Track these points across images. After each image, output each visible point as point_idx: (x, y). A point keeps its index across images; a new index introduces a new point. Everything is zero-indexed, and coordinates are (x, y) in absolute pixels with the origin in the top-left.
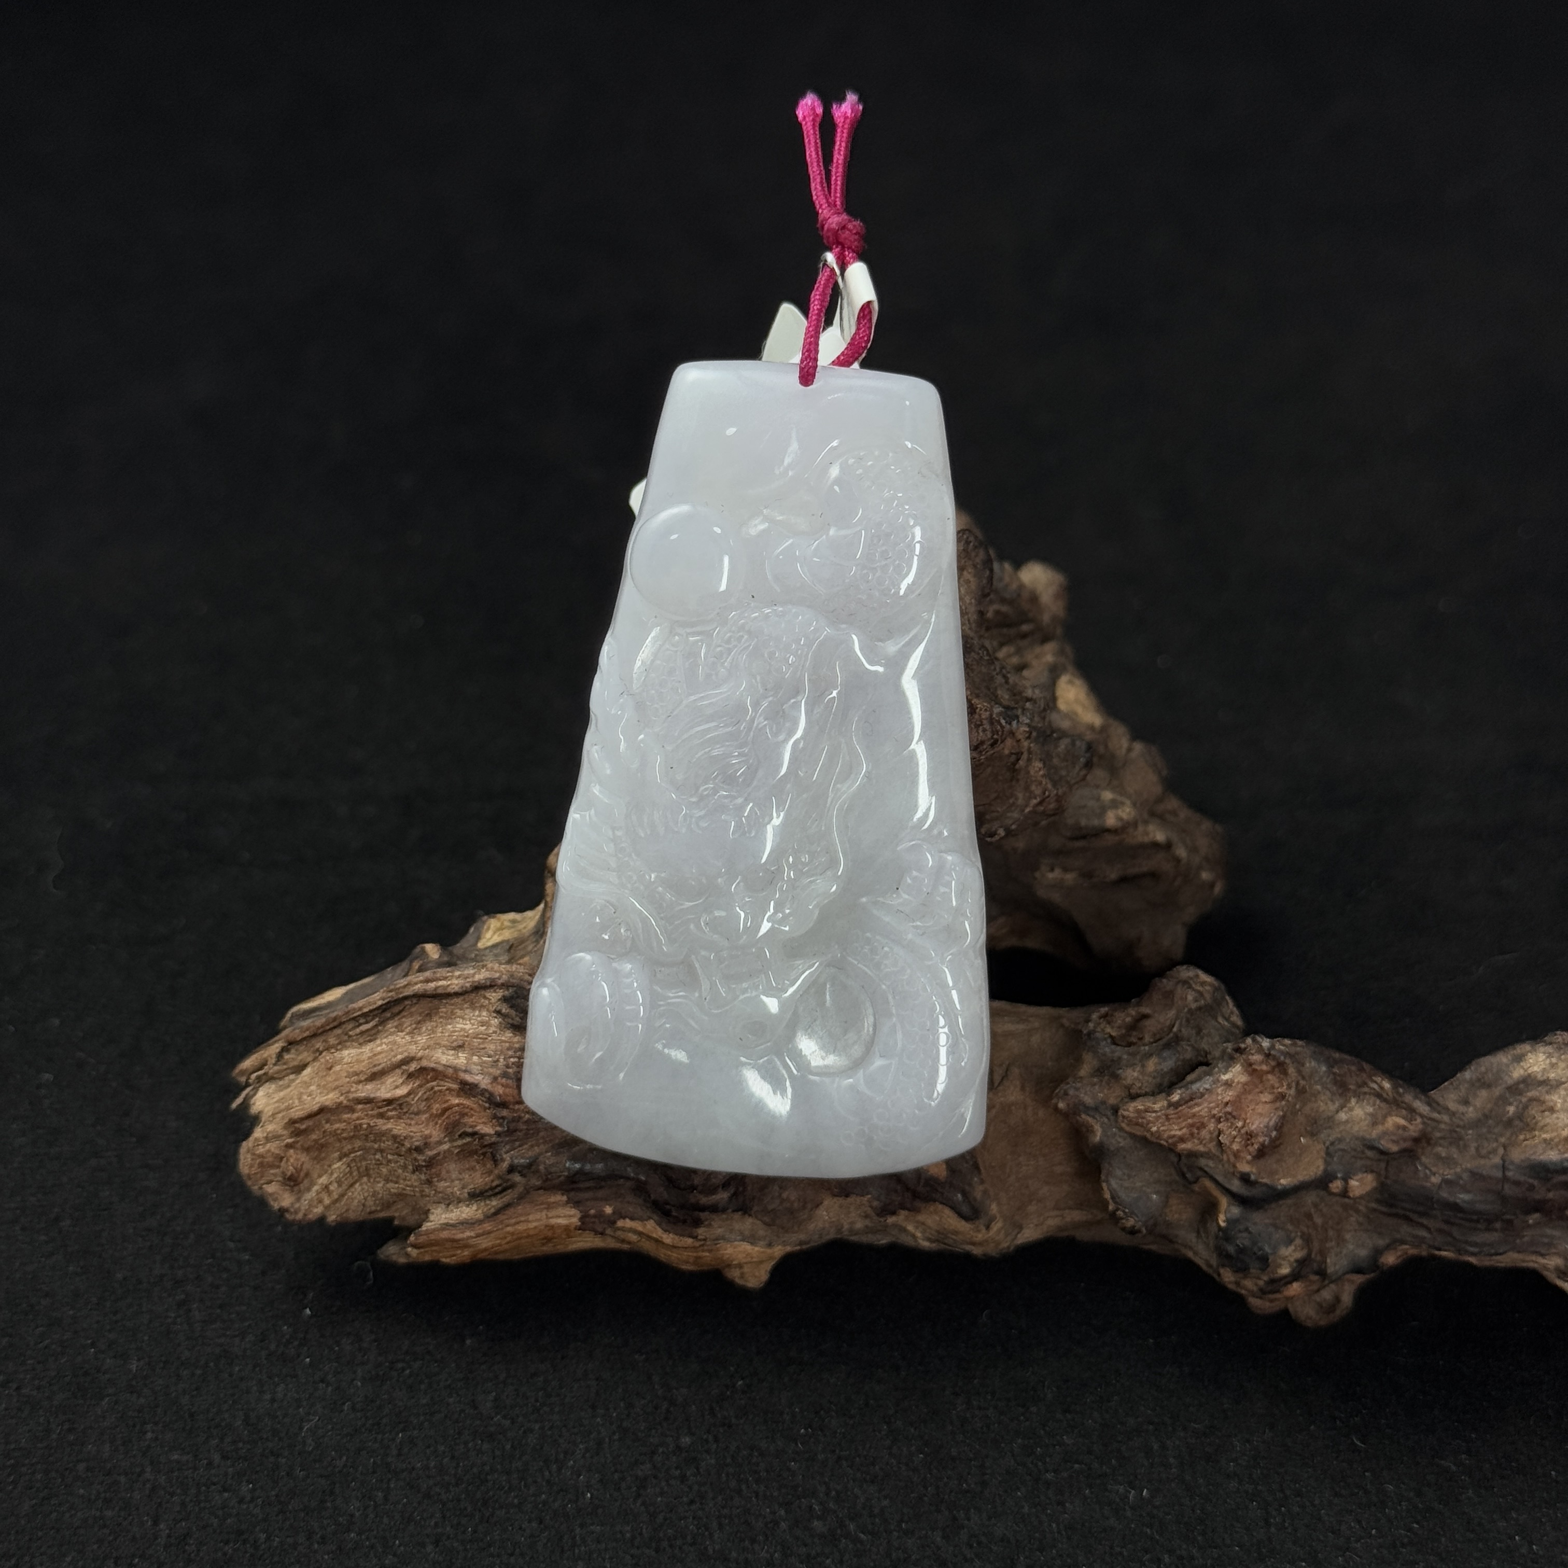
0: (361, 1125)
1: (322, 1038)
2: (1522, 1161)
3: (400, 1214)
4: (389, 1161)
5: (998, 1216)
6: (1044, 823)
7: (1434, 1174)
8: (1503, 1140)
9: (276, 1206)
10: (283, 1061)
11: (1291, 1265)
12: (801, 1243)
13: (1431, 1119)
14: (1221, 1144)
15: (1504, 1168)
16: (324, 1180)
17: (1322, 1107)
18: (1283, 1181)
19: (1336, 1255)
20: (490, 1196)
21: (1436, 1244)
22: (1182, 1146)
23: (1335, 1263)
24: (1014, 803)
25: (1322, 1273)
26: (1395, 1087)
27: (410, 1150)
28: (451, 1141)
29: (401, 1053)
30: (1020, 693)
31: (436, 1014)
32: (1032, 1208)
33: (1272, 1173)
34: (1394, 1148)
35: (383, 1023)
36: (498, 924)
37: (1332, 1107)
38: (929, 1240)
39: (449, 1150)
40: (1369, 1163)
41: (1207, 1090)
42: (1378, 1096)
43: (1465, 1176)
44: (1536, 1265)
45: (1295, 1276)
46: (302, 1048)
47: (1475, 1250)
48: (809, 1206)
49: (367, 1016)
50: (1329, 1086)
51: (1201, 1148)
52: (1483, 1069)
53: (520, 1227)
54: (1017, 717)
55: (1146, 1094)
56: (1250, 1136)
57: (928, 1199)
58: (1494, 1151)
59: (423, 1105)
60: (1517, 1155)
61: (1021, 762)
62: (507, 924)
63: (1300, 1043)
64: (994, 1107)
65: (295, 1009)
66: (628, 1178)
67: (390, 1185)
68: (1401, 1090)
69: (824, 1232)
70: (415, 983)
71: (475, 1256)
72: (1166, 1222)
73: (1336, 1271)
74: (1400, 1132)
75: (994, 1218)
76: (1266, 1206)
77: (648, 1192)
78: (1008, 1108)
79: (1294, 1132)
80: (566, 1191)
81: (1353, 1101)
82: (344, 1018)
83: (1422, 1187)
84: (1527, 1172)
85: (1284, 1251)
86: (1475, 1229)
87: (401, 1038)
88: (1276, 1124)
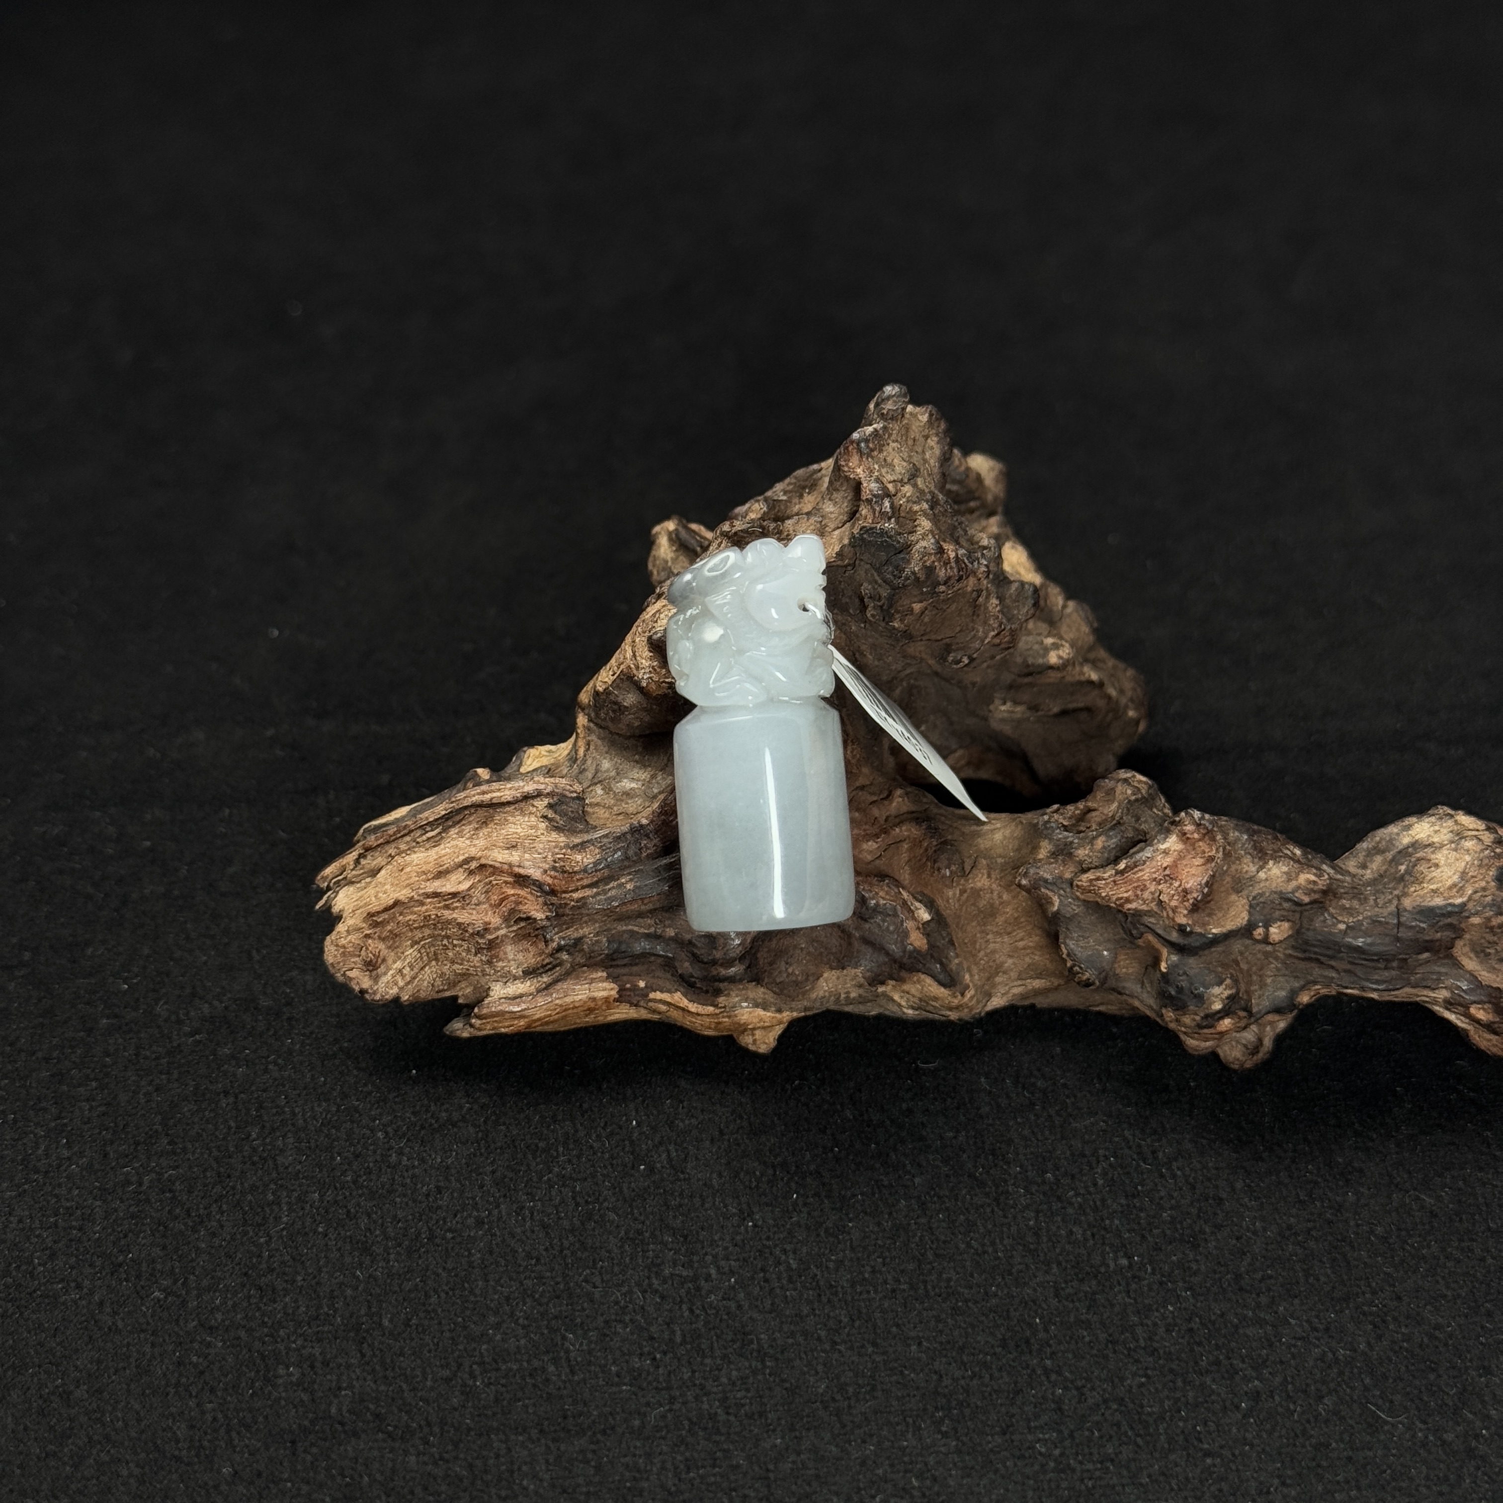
0: (430, 916)
1: (393, 845)
2: (1414, 908)
3: (464, 992)
4: (455, 946)
5: (971, 985)
6: (998, 657)
7: (1340, 922)
8: (1396, 892)
9: (357, 988)
10: (360, 867)
11: (1222, 1000)
12: (806, 1009)
13: (1335, 878)
14: (1160, 902)
15: (1398, 915)
16: (398, 965)
17: (1246, 868)
18: (1214, 931)
19: (1260, 997)
20: (541, 974)
21: (1343, 983)
22: (1129, 906)
23: (1259, 1003)
24: (975, 635)
25: (1247, 1009)
26: (1305, 854)
27: (472, 935)
28: (508, 927)
29: (463, 854)
30: (978, 543)
31: (493, 821)
32: (998, 979)
33: (1204, 925)
34: (1306, 899)
35: (445, 830)
36: (537, 754)
37: (1253, 869)
38: (913, 1008)
39: (506, 936)
40: (1285, 913)
41: (1148, 857)
42: (1293, 858)
43: (1366, 922)
44: (1427, 1000)
45: (1225, 1012)
46: (376, 854)
47: (1376, 987)
48: (811, 978)
49: (432, 824)
50: (1250, 851)
51: (1144, 907)
52: (1378, 839)
53: (568, 1000)
54: (978, 559)
55: (1096, 868)
56: (1186, 891)
57: (912, 970)
58: (1390, 901)
59: (482, 898)
60: (1407, 903)
61: (980, 599)
62: (544, 753)
63: (1224, 818)
64: (965, 891)
65: (366, 826)
66: (659, 956)
67: (456, 967)
68: (1310, 856)
69: (825, 1000)
70: (471, 795)
71: (529, 1027)
72: (1115, 975)
73: (1260, 1011)
74: (1311, 886)
75: (967, 987)
76: (1201, 953)
77: (675, 968)
78: (976, 893)
79: (1222, 889)
80: (606, 968)
81: (1271, 863)
82: (412, 827)
83: (1330, 933)
84: (1418, 917)
85: (1216, 990)
86: (1376, 968)
87: (462, 843)
88: (1207, 882)
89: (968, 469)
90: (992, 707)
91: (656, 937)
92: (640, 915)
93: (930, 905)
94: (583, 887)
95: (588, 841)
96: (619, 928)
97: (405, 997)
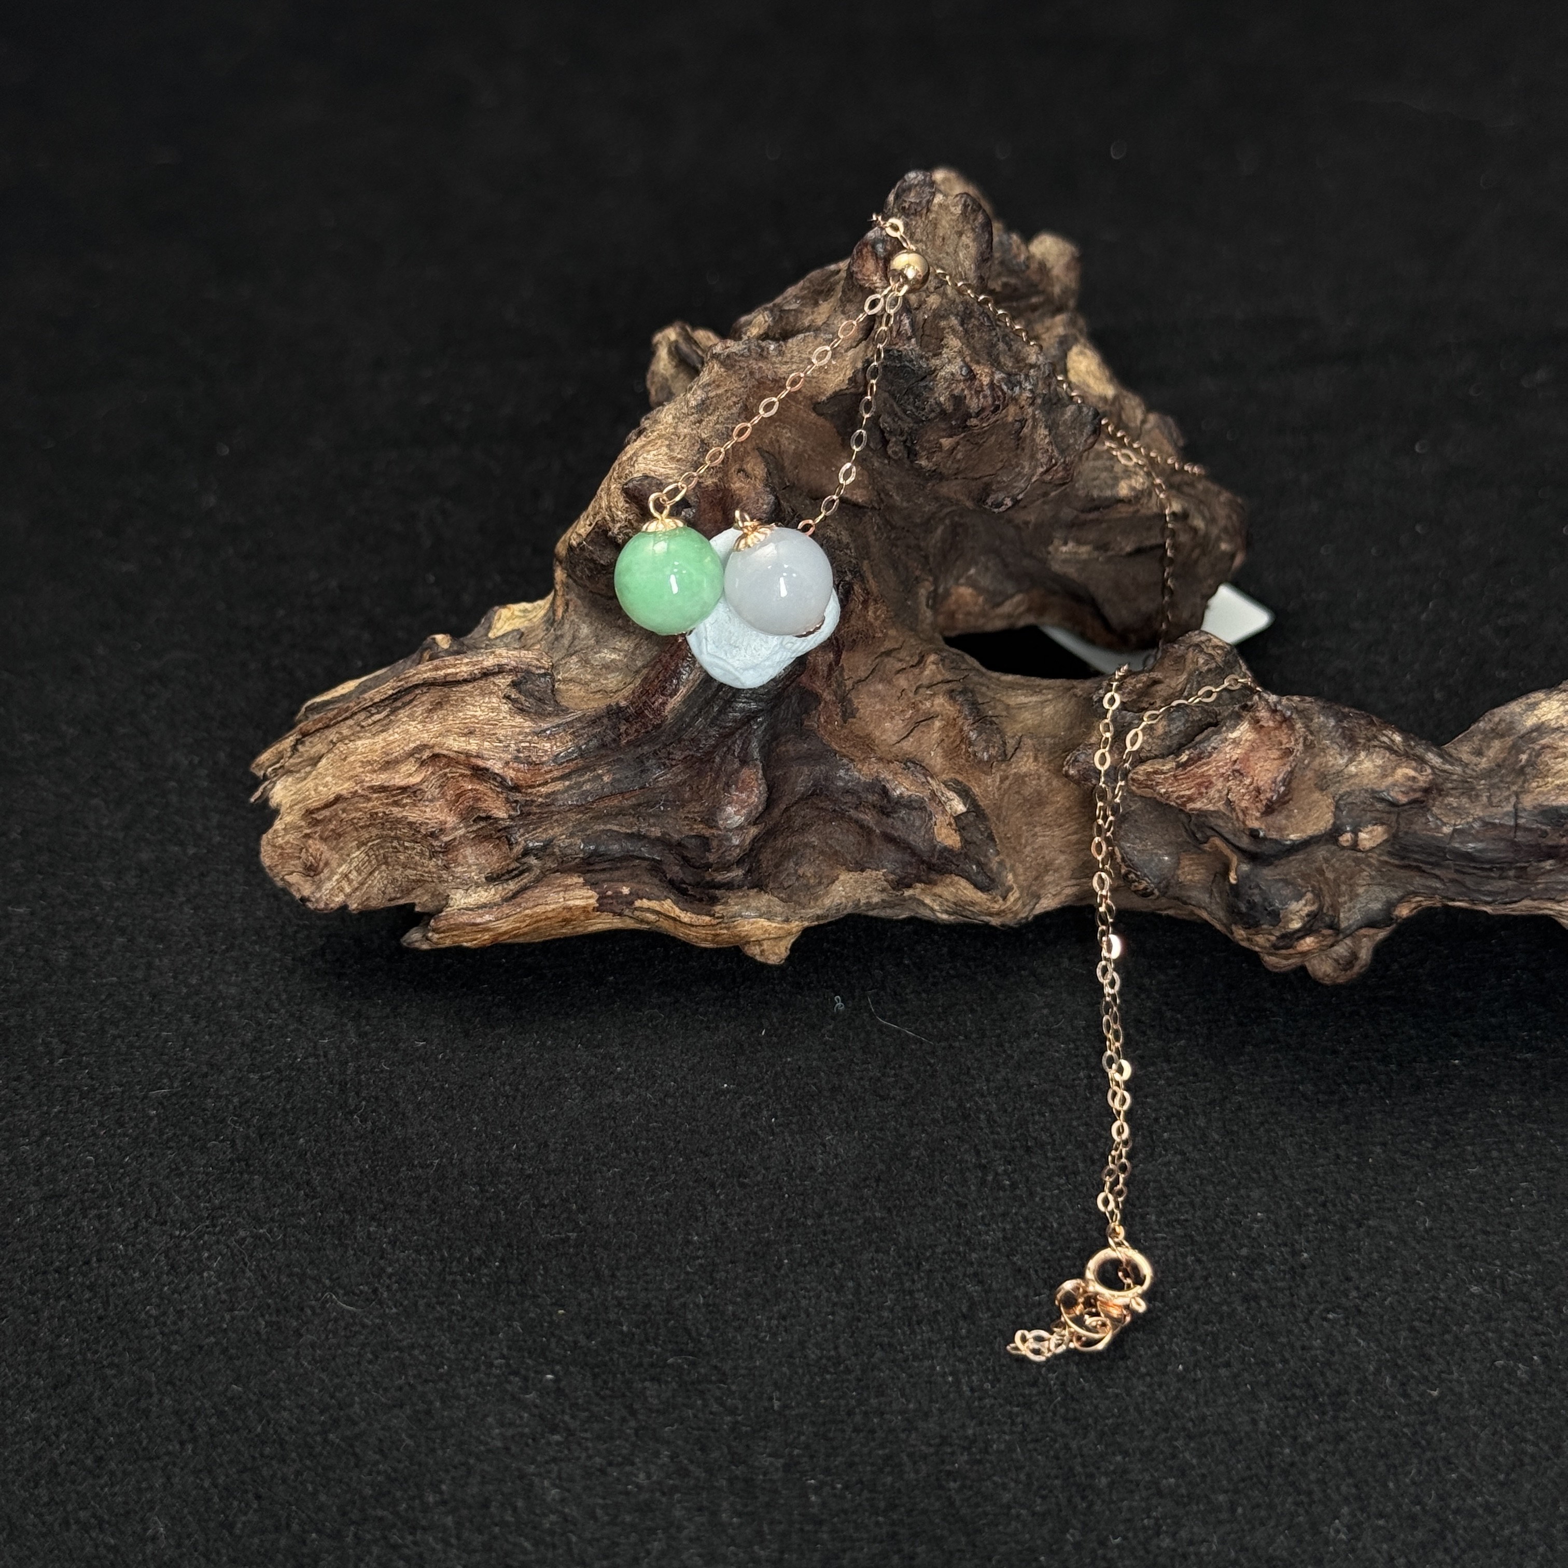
0: (377, 813)
1: (334, 730)
2: (1535, 808)
3: (421, 900)
4: (406, 848)
5: (1015, 886)
6: (1053, 494)
7: (1445, 824)
8: (1514, 788)
9: (298, 896)
10: (298, 754)
11: (1302, 918)
12: (818, 917)
13: (1444, 771)
14: (1229, 802)
15: (1516, 816)
16: (344, 868)
17: (1331, 761)
18: (1292, 837)
19: (1350, 910)
20: (507, 880)
21: (1449, 894)
22: (1190, 806)
23: (1348, 917)
24: (1019, 473)
25: (1334, 926)
26: (1406, 740)
27: (425, 836)
28: (467, 827)
29: (414, 741)
30: (1024, 360)
31: (448, 701)
32: (1048, 878)
33: (1281, 829)
34: (1404, 799)
35: (394, 711)
36: (509, 614)
37: (1342, 761)
38: (947, 912)
39: (464, 835)
41: (1215, 748)
42: (1389, 749)
43: (1476, 825)
44: (1551, 913)
45: (1306, 931)
46: (315, 739)
47: (1489, 899)
48: (825, 881)
49: (378, 705)
50: (1338, 740)
51: (1211, 807)
52: (1497, 719)
53: (538, 910)
54: (1020, 383)
55: (1156, 757)
56: (1258, 790)
57: (943, 871)
58: (1507, 799)
59: (437, 793)
60: (1528, 801)
61: (1025, 430)
62: (517, 613)
63: (1308, 699)
64: (1007, 778)
65: (309, 703)
66: (645, 859)
67: (408, 872)
68: (1412, 743)
69: (842, 907)
70: (424, 671)
71: (496, 939)
72: (1178, 883)
73: (1350, 926)
74: (1410, 783)
75: (1010, 889)
76: (1276, 862)
77: (664, 872)
78: (1021, 779)
79: (1303, 787)
80: (583, 873)
81: (1363, 754)
82: (355, 709)
83: (1433, 837)
84: (1539, 818)
85: (1294, 906)
86: (1489, 877)
87: (414, 727)
88: (1284, 780)
89: (1030, 258)
90: (1051, 548)
91: (638, 837)
92: (621, 812)
93: (965, 794)
94: (554, 780)
95: (558, 726)
96: (596, 827)
97: (353, 906)
